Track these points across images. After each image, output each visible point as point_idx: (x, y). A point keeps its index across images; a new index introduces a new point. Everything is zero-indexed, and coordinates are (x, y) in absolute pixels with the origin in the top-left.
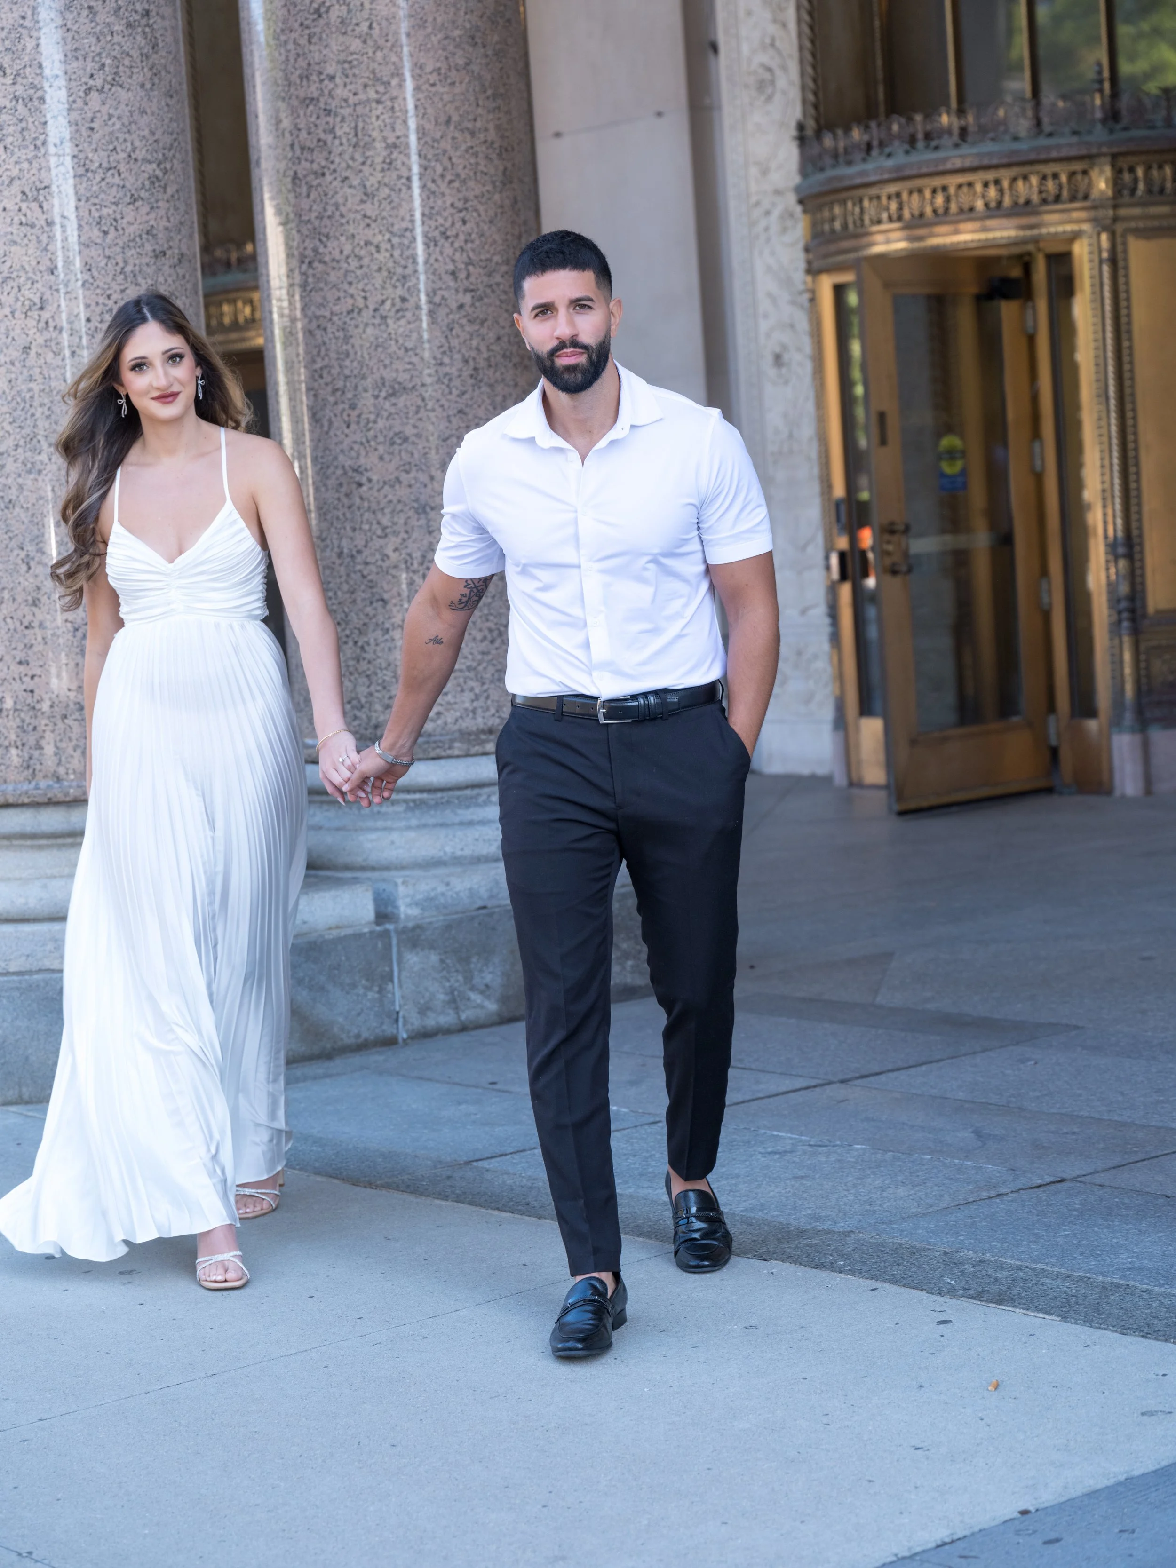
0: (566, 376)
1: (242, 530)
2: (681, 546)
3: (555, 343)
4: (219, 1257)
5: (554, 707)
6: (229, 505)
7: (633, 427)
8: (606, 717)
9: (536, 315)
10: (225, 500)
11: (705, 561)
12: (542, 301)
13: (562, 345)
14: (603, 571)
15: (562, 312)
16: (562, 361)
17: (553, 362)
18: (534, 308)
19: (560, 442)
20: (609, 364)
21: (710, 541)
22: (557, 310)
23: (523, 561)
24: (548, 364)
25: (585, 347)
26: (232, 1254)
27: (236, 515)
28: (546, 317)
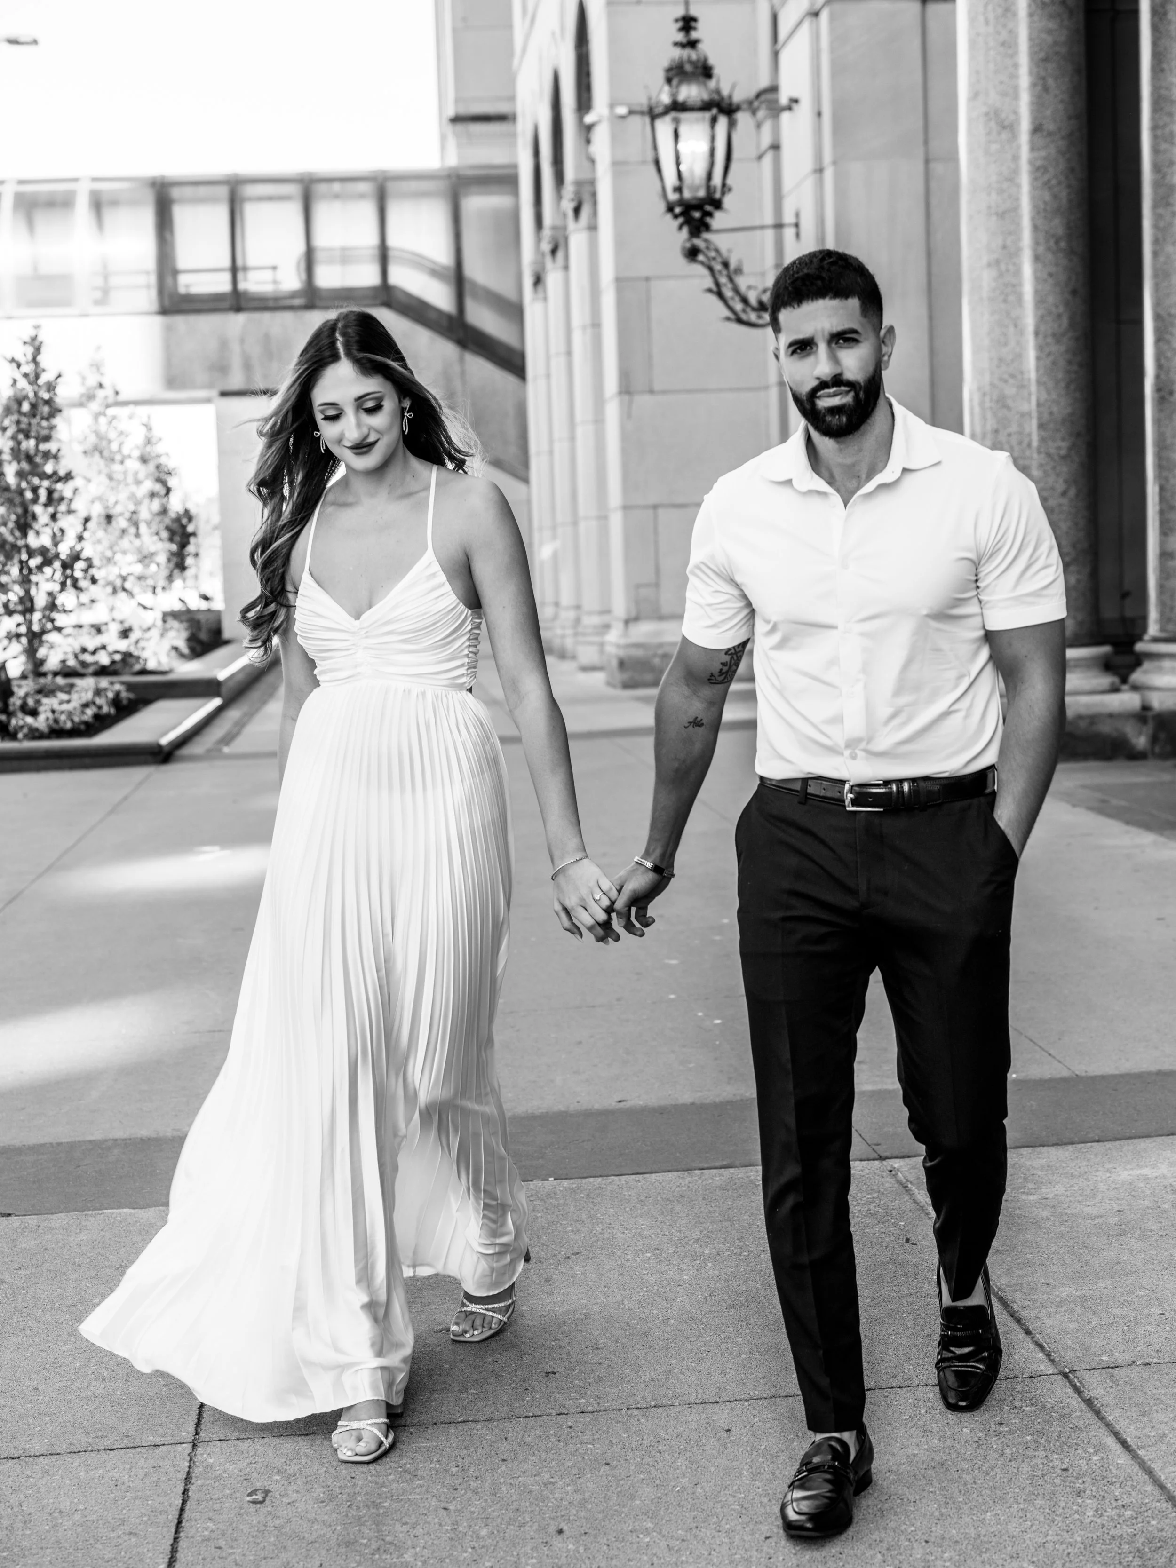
0: (829, 418)
1: (442, 585)
2: (954, 607)
3: (814, 383)
4: (355, 1425)
5: (798, 786)
6: (429, 556)
7: (905, 470)
8: (854, 802)
9: (794, 352)
10: (426, 549)
11: (984, 627)
12: (800, 336)
13: (823, 385)
14: (862, 634)
15: (822, 348)
16: (825, 402)
17: (813, 404)
18: (791, 345)
19: (821, 484)
20: (881, 402)
21: (988, 602)
22: (817, 345)
23: (774, 619)
24: (808, 406)
25: (851, 385)
26: (369, 1422)
27: (437, 567)
28: (805, 353)
